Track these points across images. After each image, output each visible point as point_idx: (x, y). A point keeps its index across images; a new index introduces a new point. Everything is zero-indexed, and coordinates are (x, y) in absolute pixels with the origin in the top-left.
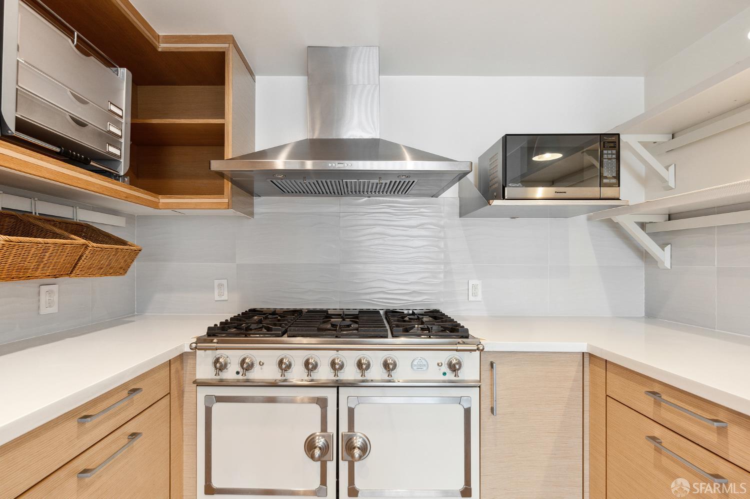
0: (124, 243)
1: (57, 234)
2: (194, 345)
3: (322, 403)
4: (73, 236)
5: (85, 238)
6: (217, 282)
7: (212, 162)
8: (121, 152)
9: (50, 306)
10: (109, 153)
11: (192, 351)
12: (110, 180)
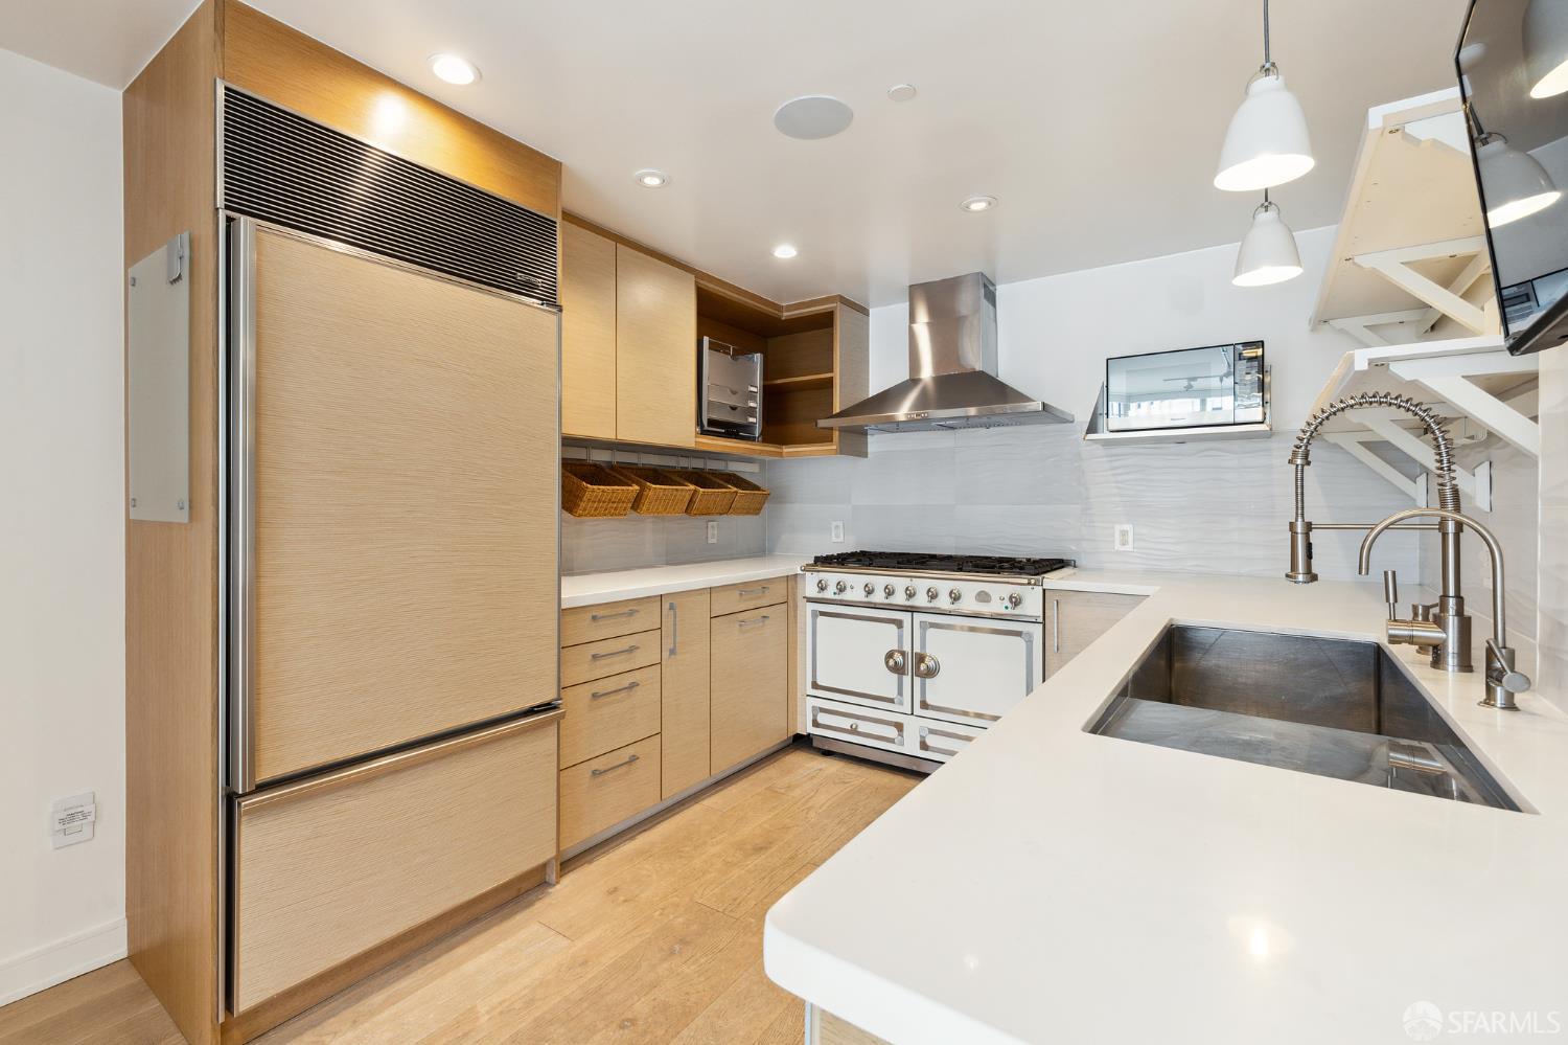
0: (758, 488)
1: (720, 484)
2: (803, 569)
3: (900, 624)
4: (729, 486)
5: (734, 486)
6: (834, 525)
7: (819, 421)
8: (755, 420)
9: (713, 537)
10: (750, 422)
11: (801, 573)
12: (750, 442)
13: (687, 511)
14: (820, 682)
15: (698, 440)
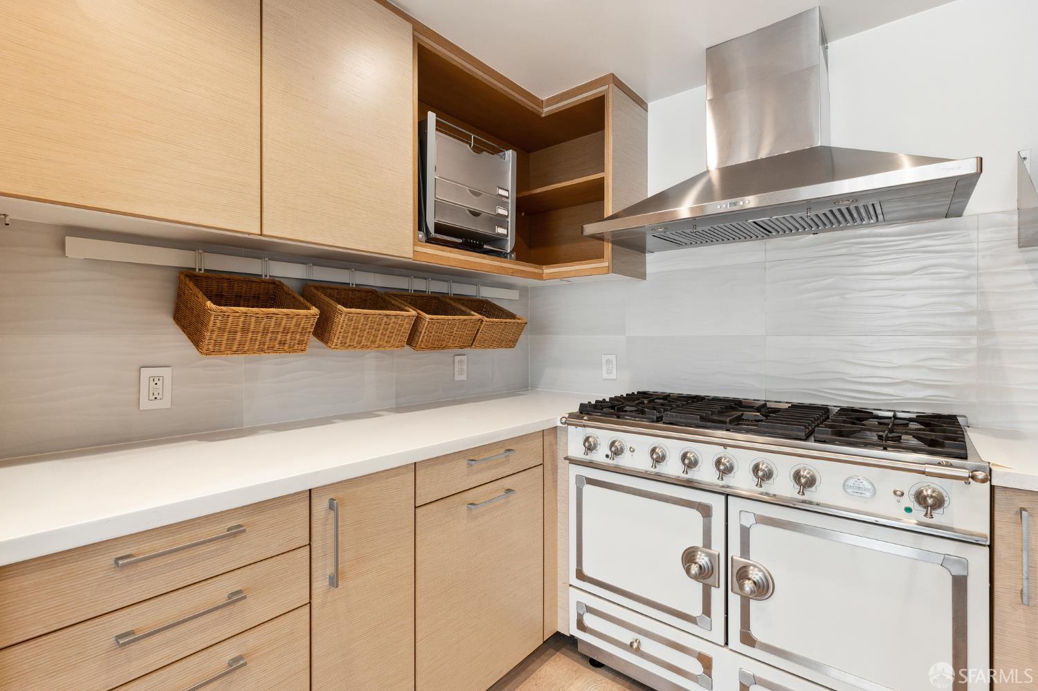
0: (513, 316)
1: (463, 311)
2: (564, 420)
3: (706, 511)
4: (473, 313)
5: (480, 314)
6: (605, 358)
7: (585, 226)
8: (507, 232)
9: (461, 374)
10: (498, 234)
11: (562, 425)
12: (498, 259)
13: (411, 341)
14: (587, 571)
15: (419, 249)
